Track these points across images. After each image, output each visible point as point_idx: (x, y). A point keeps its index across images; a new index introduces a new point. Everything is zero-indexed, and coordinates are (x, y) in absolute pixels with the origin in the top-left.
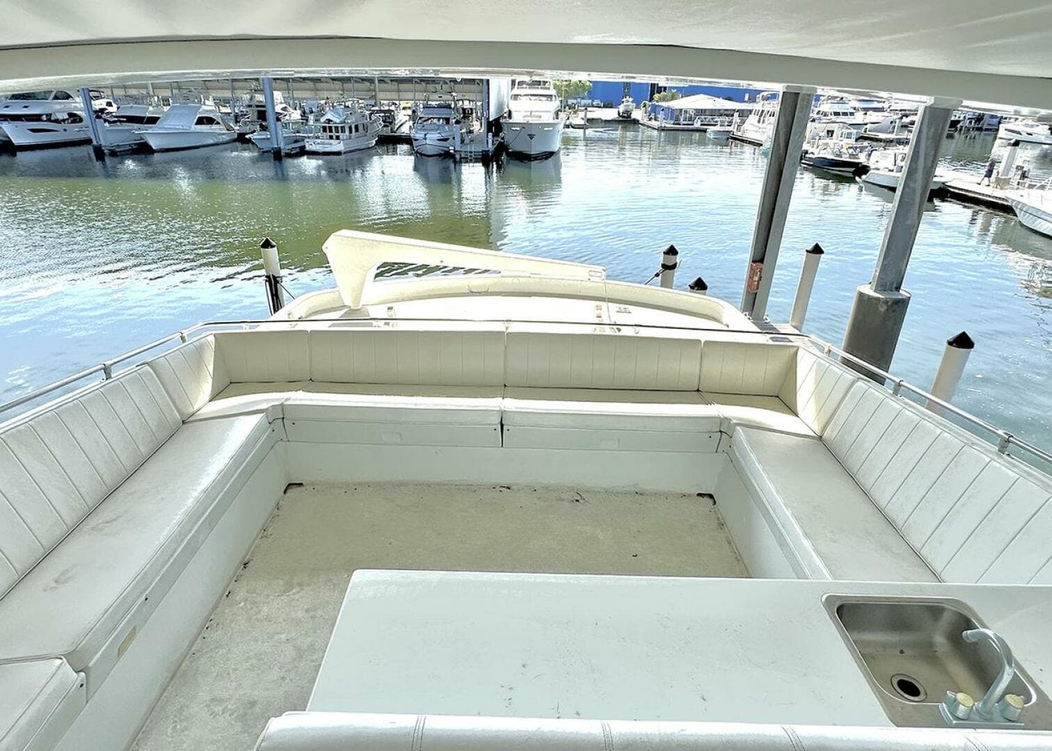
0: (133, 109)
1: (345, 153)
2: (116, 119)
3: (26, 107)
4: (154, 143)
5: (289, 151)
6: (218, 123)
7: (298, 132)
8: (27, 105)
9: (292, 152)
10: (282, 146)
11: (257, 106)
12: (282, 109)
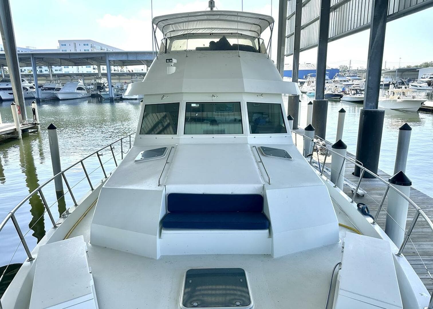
0: (50, 85)
1: (139, 99)
2: (44, 89)
3: (7, 85)
4: (60, 97)
5: (116, 98)
6: (84, 90)
7: (118, 92)
8: (7, 84)
9: (117, 99)
10: (113, 96)
11: (98, 84)
12: (107, 85)
